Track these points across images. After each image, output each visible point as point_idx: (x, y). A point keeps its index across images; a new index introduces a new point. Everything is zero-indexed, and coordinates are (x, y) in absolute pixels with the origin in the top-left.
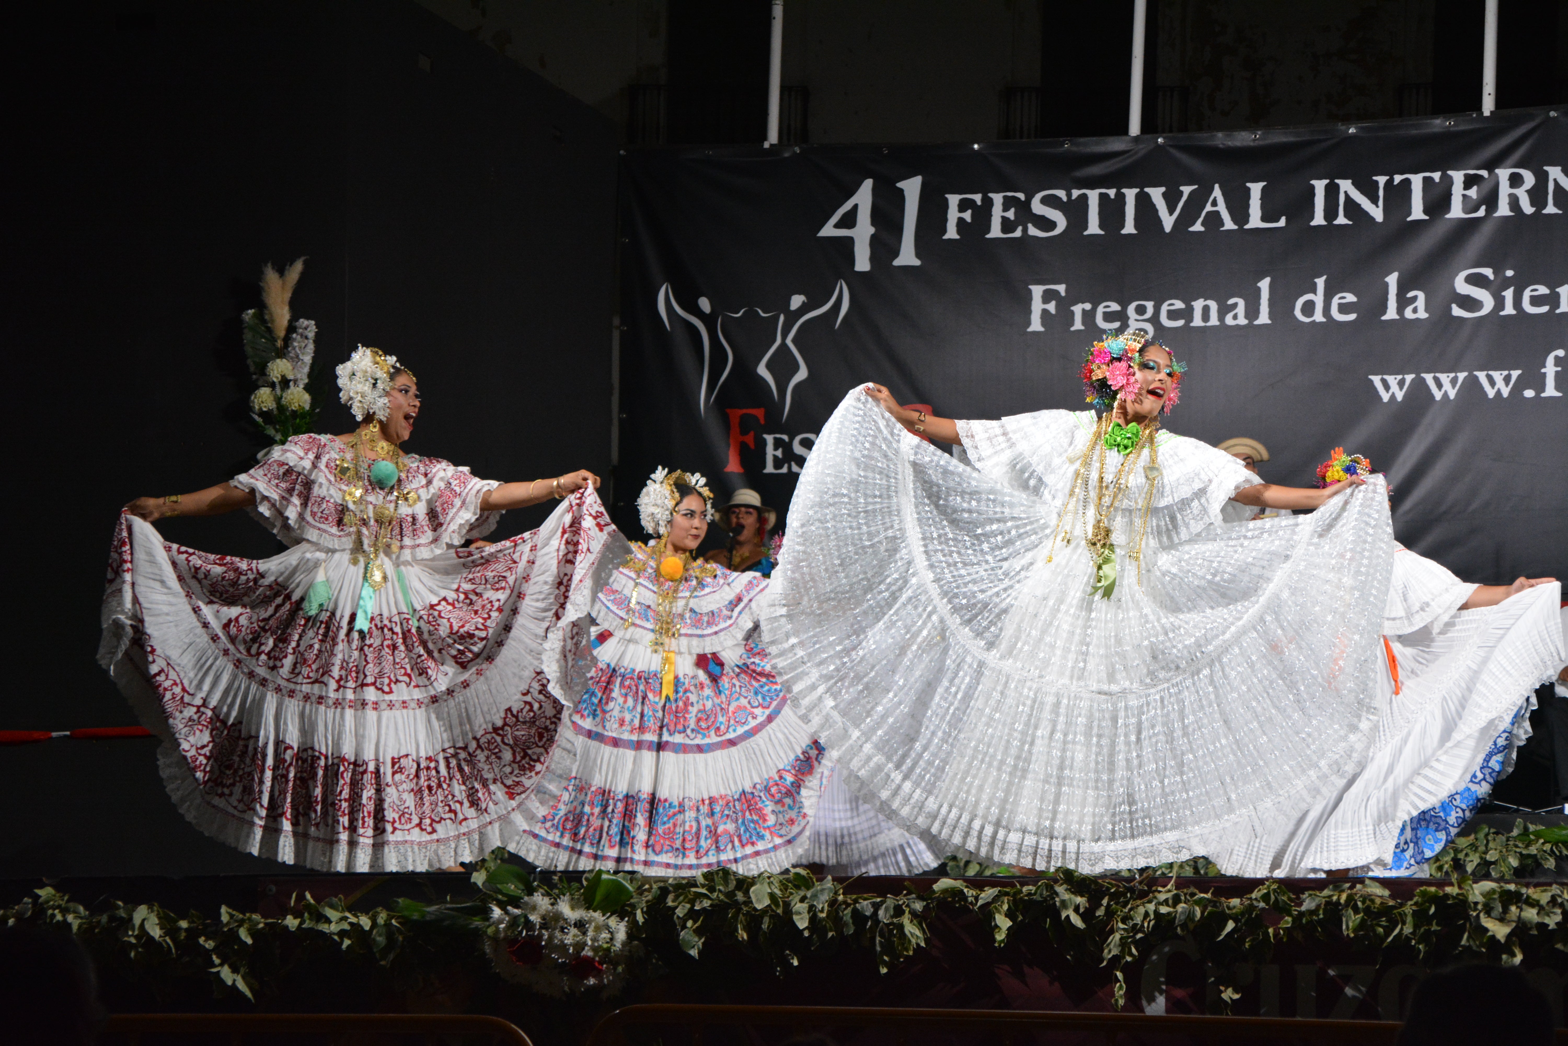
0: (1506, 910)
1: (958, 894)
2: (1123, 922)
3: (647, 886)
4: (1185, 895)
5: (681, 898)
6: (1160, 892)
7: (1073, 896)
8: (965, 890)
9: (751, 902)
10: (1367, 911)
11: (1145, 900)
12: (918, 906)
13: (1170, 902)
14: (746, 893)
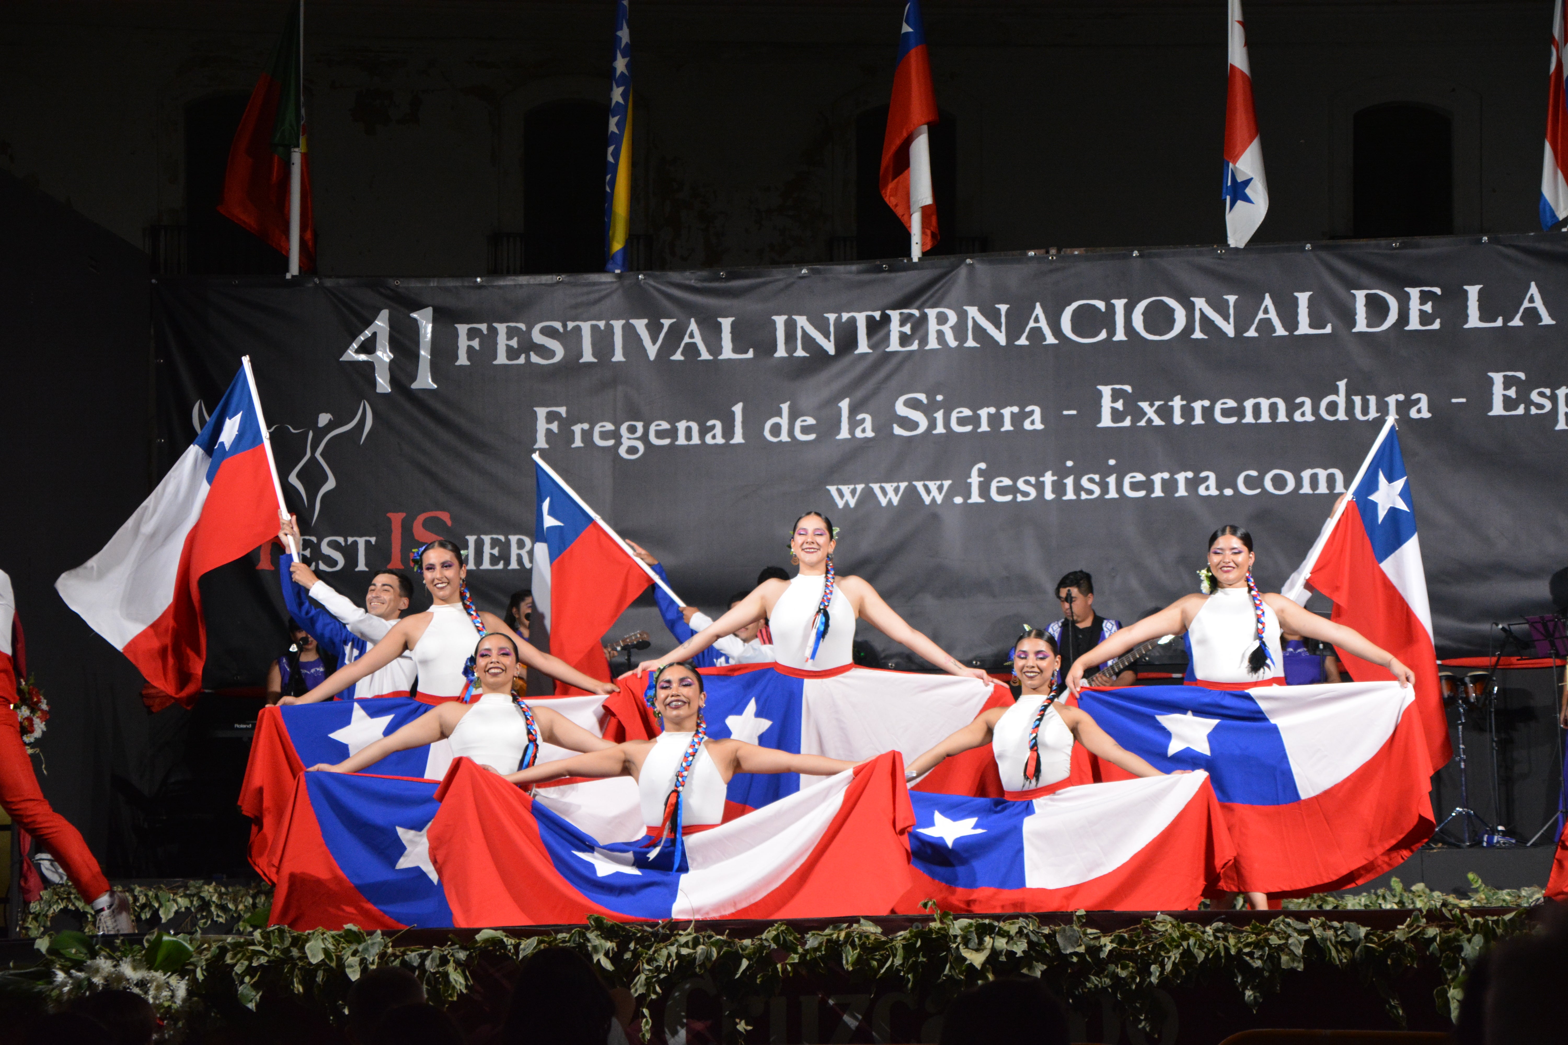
0: (981, 942)
1: (497, 943)
2: (648, 964)
3: (206, 946)
4: (704, 937)
5: (239, 956)
6: (681, 935)
7: (603, 941)
8: (505, 939)
9: (307, 958)
10: (863, 946)
11: (668, 943)
12: (462, 955)
13: (690, 944)
14: (302, 949)
